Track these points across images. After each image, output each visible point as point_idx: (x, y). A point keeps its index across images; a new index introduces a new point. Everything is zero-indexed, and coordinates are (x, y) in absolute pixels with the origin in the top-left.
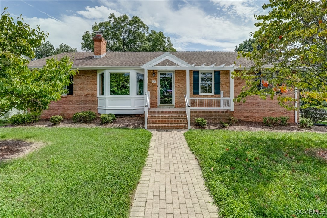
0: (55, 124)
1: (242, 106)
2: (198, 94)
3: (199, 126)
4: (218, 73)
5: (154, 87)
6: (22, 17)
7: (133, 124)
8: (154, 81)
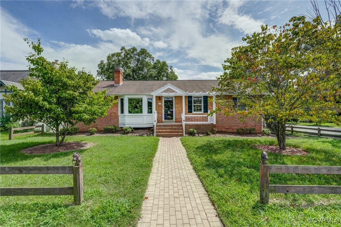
0: (91, 134)
1: (224, 121)
2: (192, 112)
3: (191, 134)
4: (206, 98)
5: (160, 108)
6: (90, 72)
7: (146, 134)
8: (160, 104)
